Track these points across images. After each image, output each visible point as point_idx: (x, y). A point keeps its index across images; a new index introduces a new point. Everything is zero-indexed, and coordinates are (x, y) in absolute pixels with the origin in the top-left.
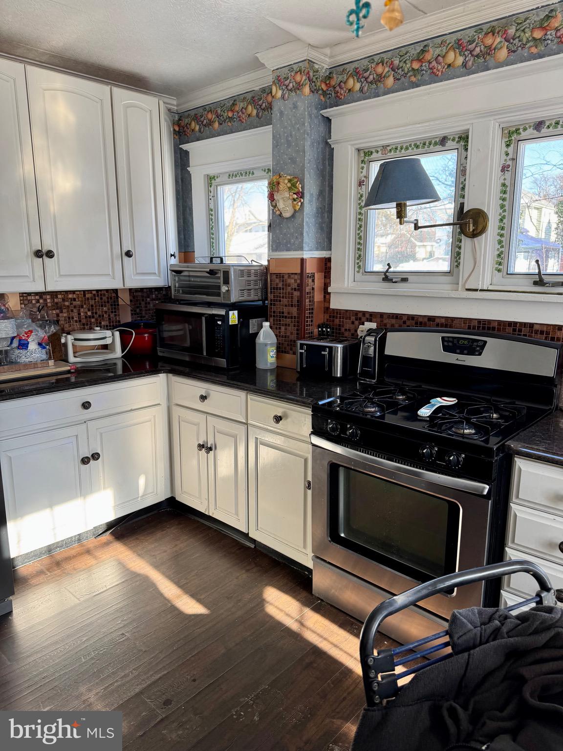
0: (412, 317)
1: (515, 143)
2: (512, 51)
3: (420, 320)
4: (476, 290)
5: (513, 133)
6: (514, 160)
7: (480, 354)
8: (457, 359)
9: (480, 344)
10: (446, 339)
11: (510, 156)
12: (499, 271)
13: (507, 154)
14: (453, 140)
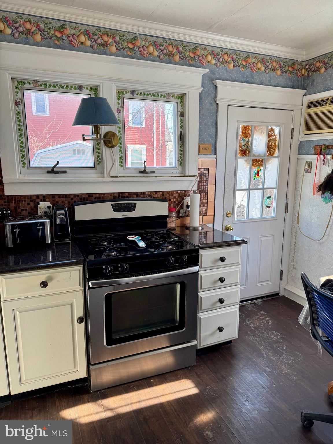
0: (77, 195)
1: (122, 99)
2: (118, 49)
3: (84, 196)
4: (117, 177)
5: (120, 93)
6: (123, 107)
7: (134, 210)
8: (123, 215)
9: (133, 205)
10: (114, 205)
11: (120, 105)
12: (122, 166)
13: (119, 104)
14: (87, 89)
